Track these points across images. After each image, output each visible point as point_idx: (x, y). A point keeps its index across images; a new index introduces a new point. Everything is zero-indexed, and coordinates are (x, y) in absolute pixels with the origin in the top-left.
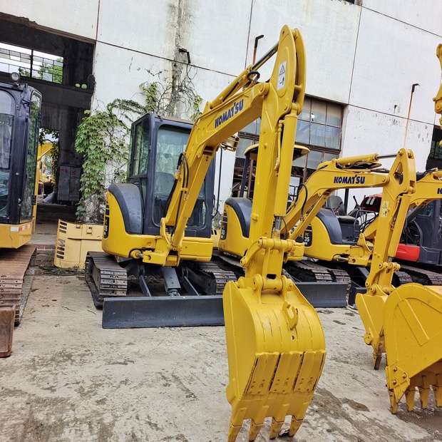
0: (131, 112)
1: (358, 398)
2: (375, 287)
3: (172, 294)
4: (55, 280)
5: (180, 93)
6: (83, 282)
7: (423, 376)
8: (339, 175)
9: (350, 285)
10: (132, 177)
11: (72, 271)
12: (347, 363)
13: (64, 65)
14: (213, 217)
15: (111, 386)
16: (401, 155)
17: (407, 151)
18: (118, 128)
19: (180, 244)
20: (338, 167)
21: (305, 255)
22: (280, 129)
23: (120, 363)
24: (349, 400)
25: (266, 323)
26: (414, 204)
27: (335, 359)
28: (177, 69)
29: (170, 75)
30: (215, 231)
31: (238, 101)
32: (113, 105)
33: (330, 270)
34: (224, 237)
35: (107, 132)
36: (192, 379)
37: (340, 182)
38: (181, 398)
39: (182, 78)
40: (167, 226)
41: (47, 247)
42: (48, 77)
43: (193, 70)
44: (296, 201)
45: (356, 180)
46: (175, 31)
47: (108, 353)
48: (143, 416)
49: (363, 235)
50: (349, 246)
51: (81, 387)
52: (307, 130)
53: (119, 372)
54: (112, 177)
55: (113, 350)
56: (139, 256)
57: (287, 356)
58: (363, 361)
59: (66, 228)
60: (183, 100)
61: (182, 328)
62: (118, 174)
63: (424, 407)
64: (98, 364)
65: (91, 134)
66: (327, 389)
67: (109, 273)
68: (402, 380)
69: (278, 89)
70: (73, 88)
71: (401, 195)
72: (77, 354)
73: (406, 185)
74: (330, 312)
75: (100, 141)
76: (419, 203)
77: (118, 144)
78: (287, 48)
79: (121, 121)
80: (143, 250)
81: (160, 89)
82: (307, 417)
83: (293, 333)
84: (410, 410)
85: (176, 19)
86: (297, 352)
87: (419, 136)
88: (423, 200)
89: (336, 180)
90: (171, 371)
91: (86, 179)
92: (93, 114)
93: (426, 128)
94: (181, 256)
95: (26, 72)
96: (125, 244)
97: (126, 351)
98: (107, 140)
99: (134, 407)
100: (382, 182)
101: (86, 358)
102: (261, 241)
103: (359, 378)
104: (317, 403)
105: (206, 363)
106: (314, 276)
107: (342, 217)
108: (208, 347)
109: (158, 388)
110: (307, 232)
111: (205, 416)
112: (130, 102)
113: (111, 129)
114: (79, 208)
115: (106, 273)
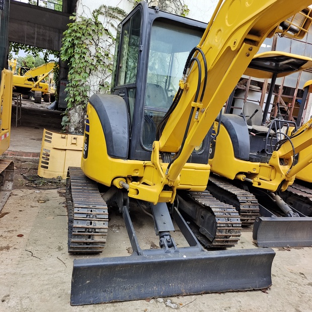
5: (168, 2)
6: (64, 199)
10: (117, 87)
18: (104, 37)
32: (98, 12)
34: (212, 156)
35: (92, 41)
40: (160, 152)
41: (34, 155)
42: (51, 6)
54: (97, 88)
59: (51, 138)
61: (181, 300)
62: (103, 85)
65: (76, 42)
75: (85, 51)
77: (103, 54)
79: (106, 30)
80: (129, 179)
91: (71, 89)
92: (79, 20)
95: (34, 2)
98: (93, 49)
112: (116, 9)
113: (97, 38)
114: (64, 118)
115: (81, 211)
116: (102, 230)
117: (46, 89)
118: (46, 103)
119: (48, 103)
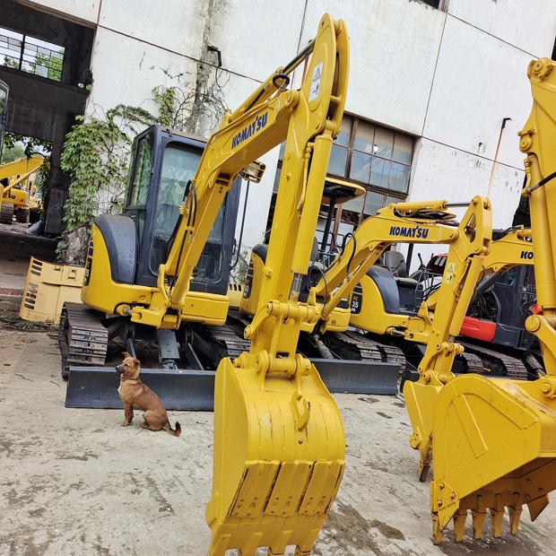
0: (138, 123)
1: (392, 520)
2: (430, 373)
3: (167, 366)
4: (16, 336)
5: (205, 104)
6: (55, 342)
7: (478, 496)
8: (396, 225)
9: (404, 367)
10: (129, 208)
11: (43, 327)
12: (386, 470)
13: (65, 58)
14: (231, 268)
15: (56, 491)
16: (475, 204)
17: (483, 200)
18: (121, 142)
19: (183, 301)
20: (396, 214)
21: (350, 325)
22: (308, 155)
23: (78, 458)
24: (380, 523)
25: (265, 420)
26: (492, 269)
27: (371, 465)
28: (204, 73)
29: (193, 79)
30: (239, 286)
31: (261, 115)
32: (115, 112)
33: (381, 345)
34: (248, 295)
35: (104, 148)
36: (173, 485)
37: (397, 234)
38: (152, 512)
39: (209, 85)
40: (166, 276)
41: (13, 292)
42: (43, 72)
43: (224, 76)
44: (341, 255)
45: (416, 233)
46: (204, 23)
47: (64, 442)
48: (91, 537)
49: (426, 304)
50: (407, 317)
51: (13, 490)
52: (368, 165)
53: (72, 470)
54: (107, 206)
55: (72, 438)
56: (127, 313)
57: (291, 466)
58: (406, 469)
59: (40, 269)
60: (208, 113)
61: (175, 412)
62: (116, 203)
63: (477, 537)
64: (45, 457)
65: (83, 147)
66: (354, 506)
67: (84, 333)
68: (449, 502)
69: (310, 100)
70: (75, 88)
71: (472, 256)
72: (19, 442)
73: (478, 244)
74: (374, 401)
75: (94, 158)
76: (497, 268)
77: (117, 164)
78: (326, 44)
79: (124, 134)
80: (133, 305)
81: (179, 96)
82: (320, 546)
83: (301, 436)
84: (457, 540)
85: (207, 6)
86: (304, 461)
87: (507, 184)
88: (502, 265)
89: (393, 231)
90: (145, 472)
91: (72, 206)
92: (87, 121)
93: (516, 175)
94: (183, 316)
95: (15, 63)
96: (112, 295)
97: (90, 440)
98: (104, 158)
99: (82, 523)
100: (449, 238)
101: (31, 448)
102: (270, 305)
103: (398, 493)
104: (337, 527)
105: (197, 463)
106: (360, 353)
107: (402, 279)
108: (205, 440)
109: (123, 496)
110: (356, 295)
111: (180, 540)
112: (138, 110)
113: (110, 143)
114: (60, 244)
115: (79, 332)
116: (100, 353)
117: (22, 201)
118: (21, 224)
119: (24, 225)
